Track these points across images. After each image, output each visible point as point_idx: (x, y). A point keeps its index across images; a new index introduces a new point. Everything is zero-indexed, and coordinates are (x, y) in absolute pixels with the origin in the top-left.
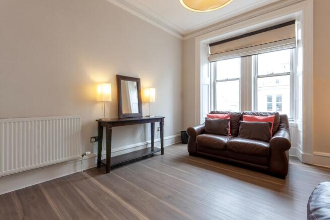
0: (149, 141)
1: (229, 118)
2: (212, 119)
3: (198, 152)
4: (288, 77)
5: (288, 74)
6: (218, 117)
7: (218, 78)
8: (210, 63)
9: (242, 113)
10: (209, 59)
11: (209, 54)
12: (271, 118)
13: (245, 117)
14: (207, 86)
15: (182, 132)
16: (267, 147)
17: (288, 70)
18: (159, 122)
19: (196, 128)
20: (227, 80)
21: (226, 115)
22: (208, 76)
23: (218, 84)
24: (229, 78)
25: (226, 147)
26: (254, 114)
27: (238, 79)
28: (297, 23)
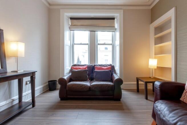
0: (16, 97)
1: (87, 69)
2: (76, 70)
3: (68, 96)
4: (111, 46)
5: (111, 44)
6: (80, 69)
7: (75, 42)
8: (70, 31)
9: (93, 65)
10: (70, 28)
11: (69, 24)
12: (109, 67)
13: (96, 67)
14: (69, 47)
15: (49, 81)
16: (113, 85)
17: (111, 42)
18: (30, 77)
19: (65, 78)
20: (81, 44)
21: (85, 67)
22: (69, 40)
23: (75, 46)
24: (82, 43)
25: (90, 89)
26: (100, 65)
27: (87, 44)
28: (115, 19)
